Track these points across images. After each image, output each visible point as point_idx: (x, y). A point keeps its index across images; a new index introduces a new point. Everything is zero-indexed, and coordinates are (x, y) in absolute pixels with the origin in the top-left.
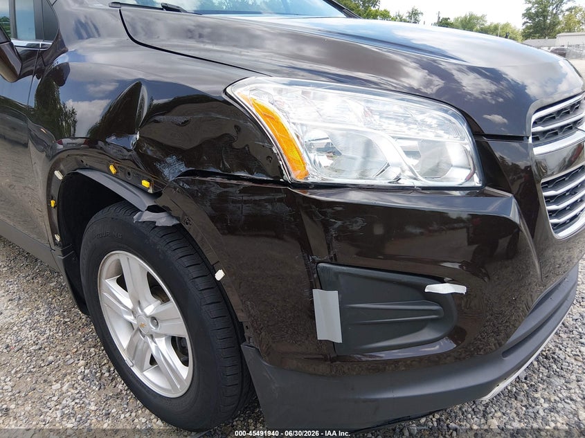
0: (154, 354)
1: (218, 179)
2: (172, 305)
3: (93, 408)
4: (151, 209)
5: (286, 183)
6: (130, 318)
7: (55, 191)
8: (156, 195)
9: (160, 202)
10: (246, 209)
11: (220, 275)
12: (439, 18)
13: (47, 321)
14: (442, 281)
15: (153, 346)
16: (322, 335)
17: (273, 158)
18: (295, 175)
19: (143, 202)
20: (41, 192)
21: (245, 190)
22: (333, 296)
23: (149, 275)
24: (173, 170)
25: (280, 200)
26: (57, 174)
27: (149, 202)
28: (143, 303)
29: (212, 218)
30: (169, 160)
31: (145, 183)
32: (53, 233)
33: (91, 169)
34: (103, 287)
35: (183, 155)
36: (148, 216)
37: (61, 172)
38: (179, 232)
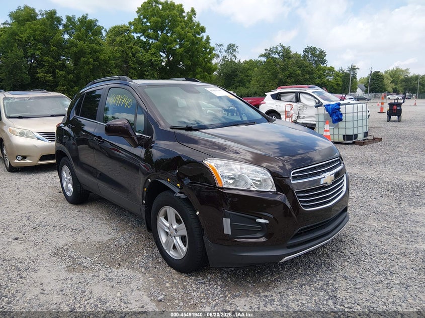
0: (175, 243)
1: (199, 185)
2: (183, 225)
3: (150, 265)
4: (179, 193)
5: (217, 187)
6: (167, 230)
7: (147, 185)
8: (181, 189)
9: (182, 191)
10: (206, 194)
11: (198, 213)
12: (371, 71)
13: (130, 237)
14: (261, 218)
15: (175, 240)
16: (225, 232)
17: (214, 180)
18: (219, 185)
19: (177, 190)
20: (141, 185)
21: (206, 188)
22: (229, 220)
23: (176, 214)
24: (187, 181)
25: (215, 192)
26: (149, 180)
27: (179, 191)
28: (173, 225)
29: (197, 196)
30: (186, 178)
31: (178, 185)
32: (143, 200)
33: (161, 179)
34: (159, 220)
35: (190, 178)
36: (178, 195)
37: (151, 179)
38: (187, 200)
